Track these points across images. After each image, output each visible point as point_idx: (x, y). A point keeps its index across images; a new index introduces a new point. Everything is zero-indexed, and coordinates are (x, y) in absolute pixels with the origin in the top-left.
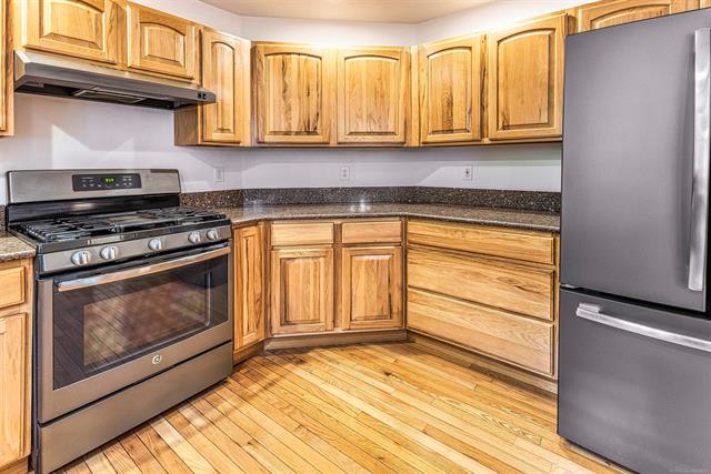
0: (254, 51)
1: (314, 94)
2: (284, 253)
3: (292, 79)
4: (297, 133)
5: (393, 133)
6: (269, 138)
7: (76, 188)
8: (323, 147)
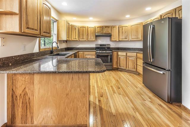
0: (119, 27)
1: (126, 32)
2: (120, 56)
3: (123, 30)
4: (124, 39)
5: (139, 38)
6: (120, 40)
7: (100, 46)
8: (128, 41)
